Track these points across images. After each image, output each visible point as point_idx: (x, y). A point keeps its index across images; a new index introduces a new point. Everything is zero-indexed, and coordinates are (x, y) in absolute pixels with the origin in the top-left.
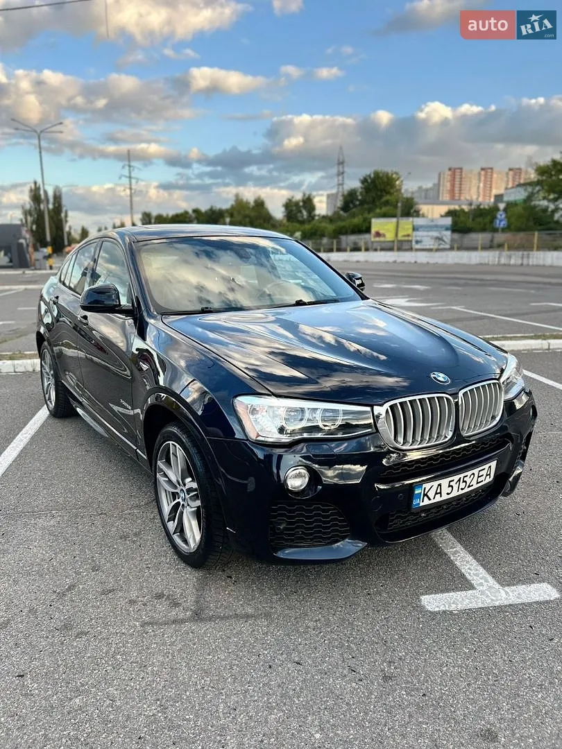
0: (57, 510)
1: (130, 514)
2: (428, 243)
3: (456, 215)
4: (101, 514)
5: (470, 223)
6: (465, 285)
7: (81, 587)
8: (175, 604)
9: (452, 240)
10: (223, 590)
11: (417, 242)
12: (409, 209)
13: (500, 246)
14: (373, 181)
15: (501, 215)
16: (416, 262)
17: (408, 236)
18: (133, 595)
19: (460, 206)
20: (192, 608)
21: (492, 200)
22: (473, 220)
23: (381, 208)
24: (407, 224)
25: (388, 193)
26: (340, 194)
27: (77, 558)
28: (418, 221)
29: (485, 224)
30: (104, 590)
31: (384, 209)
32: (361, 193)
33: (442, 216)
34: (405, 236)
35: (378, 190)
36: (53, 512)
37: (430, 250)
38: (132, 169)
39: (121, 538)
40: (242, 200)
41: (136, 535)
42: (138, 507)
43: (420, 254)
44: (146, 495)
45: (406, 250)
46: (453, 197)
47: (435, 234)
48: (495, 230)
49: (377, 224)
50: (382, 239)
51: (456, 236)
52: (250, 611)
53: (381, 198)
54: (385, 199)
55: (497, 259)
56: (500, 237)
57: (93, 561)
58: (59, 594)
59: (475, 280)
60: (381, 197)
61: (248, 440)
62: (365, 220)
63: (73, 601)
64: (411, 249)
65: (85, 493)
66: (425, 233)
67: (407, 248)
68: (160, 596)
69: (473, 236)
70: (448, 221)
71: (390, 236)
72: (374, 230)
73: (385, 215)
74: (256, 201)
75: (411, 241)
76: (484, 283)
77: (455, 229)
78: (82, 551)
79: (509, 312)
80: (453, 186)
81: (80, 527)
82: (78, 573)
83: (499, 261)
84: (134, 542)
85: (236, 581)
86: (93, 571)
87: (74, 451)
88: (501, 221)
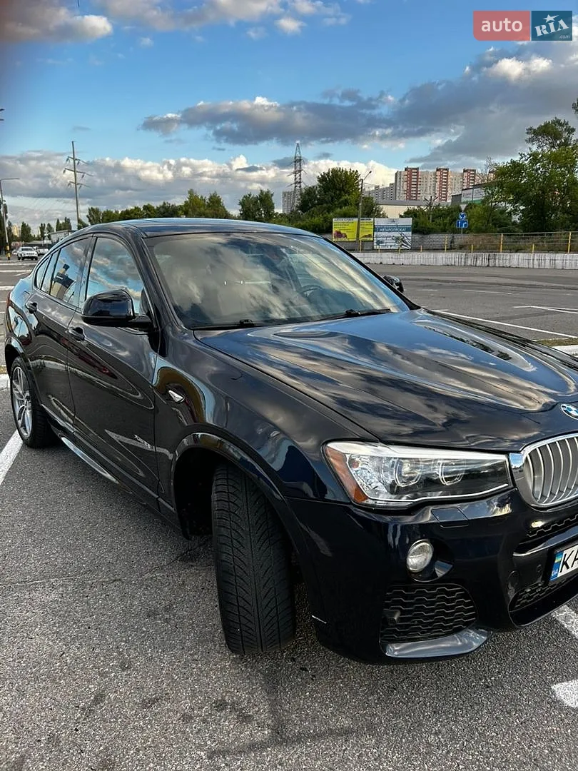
0: (56, 576)
1: (152, 578)
2: (390, 244)
3: (415, 216)
4: (115, 580)
5: (429, 224)
6: (439, 287)
7: (112, 696)
8: (245, 717)
9: (413, 241)
10: (302, 690)
11: (379, 243)
12: (370, 209)
13: (461, 247)
14: (332, 181)
15: (463, 216)
16: (381, 263)
17: (370, 236)
18: (186, 705)
19: (418, 207)
20: (270, 722)
21: (449, 201)
22: (432, 221)
23: (341, 208)
24: (367, 225)
25: (347, 192)
26: (298, 193)
27: (97, 651)
28: (379, 222)
29: (445, 225)
30: (144, 700)
31: (345, 209)
32: (319, 192)
33: (401, 216)
34: (366, 236)
35: (337, 189)
36: (52, 580)
37: (393, 251)
38: (76, 162)
39: (149, 616)
40: (197, 197)
41: (167, 610)
42: (160, 568)
43: (385, 255)
44: (166, 551)
45: (368, 251)
46: (410, 198)
47: (397, 235)
48: (456, 231)
49: (338, 224)
50: (343, 239)
51: (417, 237)
52: (346, 723)
53: (340, 198)
54: (344, 198)
55: (463, 260)
56: (460, 239)
57: (120, 653)
58: (83, 709)
59: (448, 281)
60: (340, 196)
61: (351, 503)
62: (325, 219)
63: (105, 721)
64: (373, 250)
65: (88, 550)
66: (387, 234)
67: (368, 248)
68: (221, 705)
69: (434, 237)
70: (409, 221)
71: (351, 236)
72: (334, 231)
73: (345, 216)
74: (211, 198)
75: (373, 241)
76: (456, 285)
77: (416, 229)
78: (101, 638)
79: (495, 316)
80: (409, 185)
81: (92, 602)
82: (103, 675)
83: (465, 262)
84: (167, 621)
85: (314, 676)
86: (123, 670)
87: (62, 491)
88: (463, 222)
